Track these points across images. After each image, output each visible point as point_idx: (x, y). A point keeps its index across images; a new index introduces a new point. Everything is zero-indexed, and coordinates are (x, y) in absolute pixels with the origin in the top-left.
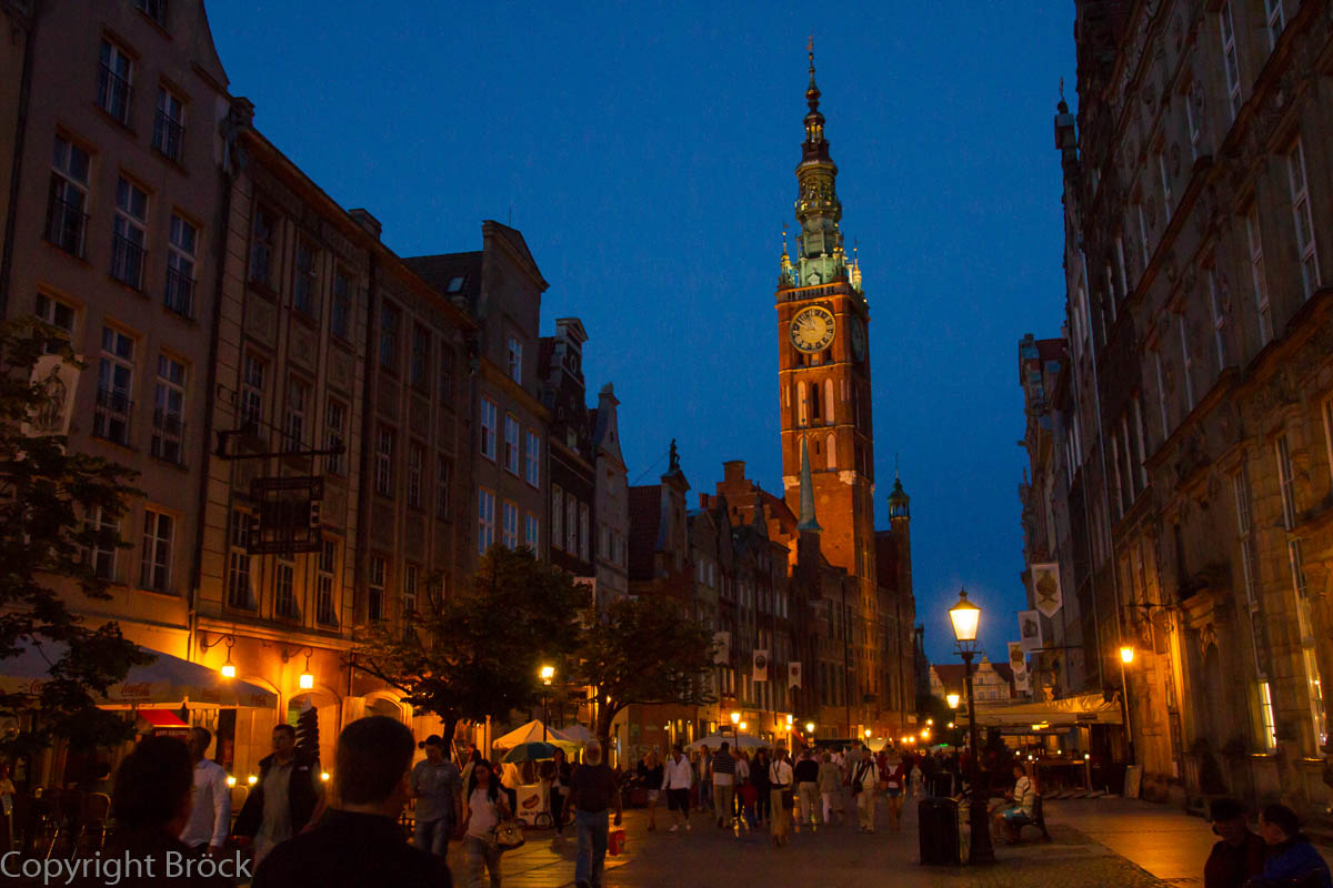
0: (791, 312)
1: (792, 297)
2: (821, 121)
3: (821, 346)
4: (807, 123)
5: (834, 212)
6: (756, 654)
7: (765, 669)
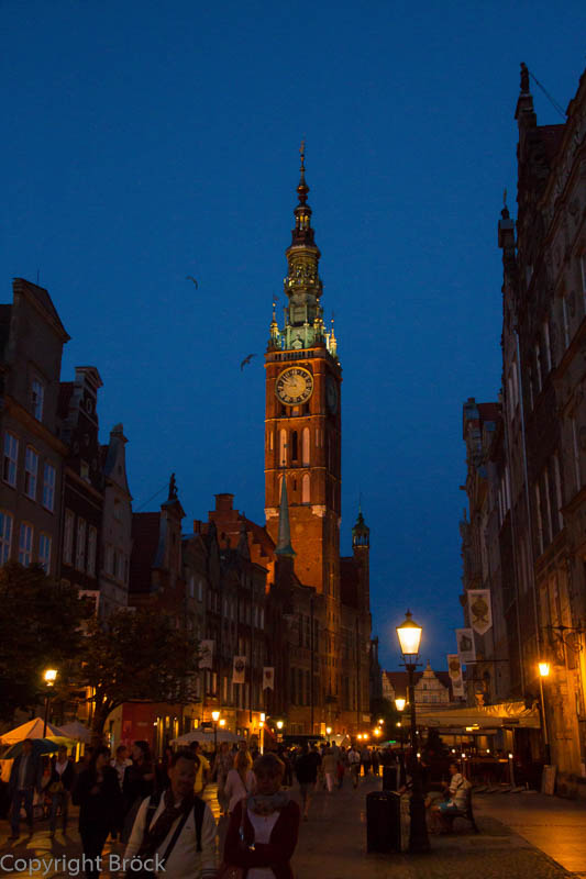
0: (277, 370)
1: (278, 358)
2: (308, 212)
3: (301, 400)
4: (297, 213)
5: (316, 289)
6: (236, 659)
7: (243, 673)
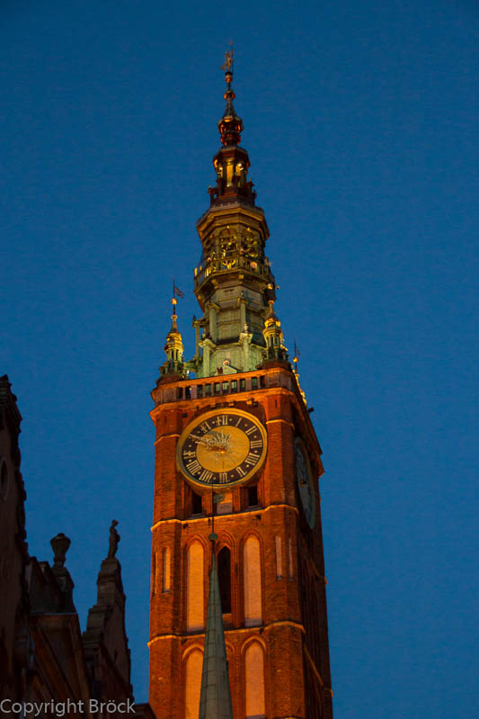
0: (182, 417)
1: (184, 394)
2: (241, 157)
3: (237, 477)
4: (221, 158)
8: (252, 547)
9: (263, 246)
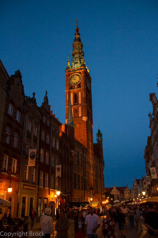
0: (69, 75)
1: (70, 71)
2: (79, 34)
3: (77, 83)
4: (76, 35)
8: (80, 93)
9: (82, 48)
